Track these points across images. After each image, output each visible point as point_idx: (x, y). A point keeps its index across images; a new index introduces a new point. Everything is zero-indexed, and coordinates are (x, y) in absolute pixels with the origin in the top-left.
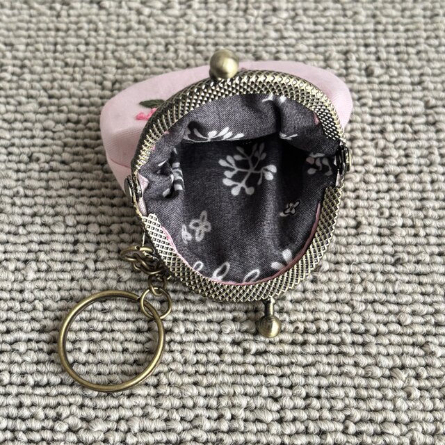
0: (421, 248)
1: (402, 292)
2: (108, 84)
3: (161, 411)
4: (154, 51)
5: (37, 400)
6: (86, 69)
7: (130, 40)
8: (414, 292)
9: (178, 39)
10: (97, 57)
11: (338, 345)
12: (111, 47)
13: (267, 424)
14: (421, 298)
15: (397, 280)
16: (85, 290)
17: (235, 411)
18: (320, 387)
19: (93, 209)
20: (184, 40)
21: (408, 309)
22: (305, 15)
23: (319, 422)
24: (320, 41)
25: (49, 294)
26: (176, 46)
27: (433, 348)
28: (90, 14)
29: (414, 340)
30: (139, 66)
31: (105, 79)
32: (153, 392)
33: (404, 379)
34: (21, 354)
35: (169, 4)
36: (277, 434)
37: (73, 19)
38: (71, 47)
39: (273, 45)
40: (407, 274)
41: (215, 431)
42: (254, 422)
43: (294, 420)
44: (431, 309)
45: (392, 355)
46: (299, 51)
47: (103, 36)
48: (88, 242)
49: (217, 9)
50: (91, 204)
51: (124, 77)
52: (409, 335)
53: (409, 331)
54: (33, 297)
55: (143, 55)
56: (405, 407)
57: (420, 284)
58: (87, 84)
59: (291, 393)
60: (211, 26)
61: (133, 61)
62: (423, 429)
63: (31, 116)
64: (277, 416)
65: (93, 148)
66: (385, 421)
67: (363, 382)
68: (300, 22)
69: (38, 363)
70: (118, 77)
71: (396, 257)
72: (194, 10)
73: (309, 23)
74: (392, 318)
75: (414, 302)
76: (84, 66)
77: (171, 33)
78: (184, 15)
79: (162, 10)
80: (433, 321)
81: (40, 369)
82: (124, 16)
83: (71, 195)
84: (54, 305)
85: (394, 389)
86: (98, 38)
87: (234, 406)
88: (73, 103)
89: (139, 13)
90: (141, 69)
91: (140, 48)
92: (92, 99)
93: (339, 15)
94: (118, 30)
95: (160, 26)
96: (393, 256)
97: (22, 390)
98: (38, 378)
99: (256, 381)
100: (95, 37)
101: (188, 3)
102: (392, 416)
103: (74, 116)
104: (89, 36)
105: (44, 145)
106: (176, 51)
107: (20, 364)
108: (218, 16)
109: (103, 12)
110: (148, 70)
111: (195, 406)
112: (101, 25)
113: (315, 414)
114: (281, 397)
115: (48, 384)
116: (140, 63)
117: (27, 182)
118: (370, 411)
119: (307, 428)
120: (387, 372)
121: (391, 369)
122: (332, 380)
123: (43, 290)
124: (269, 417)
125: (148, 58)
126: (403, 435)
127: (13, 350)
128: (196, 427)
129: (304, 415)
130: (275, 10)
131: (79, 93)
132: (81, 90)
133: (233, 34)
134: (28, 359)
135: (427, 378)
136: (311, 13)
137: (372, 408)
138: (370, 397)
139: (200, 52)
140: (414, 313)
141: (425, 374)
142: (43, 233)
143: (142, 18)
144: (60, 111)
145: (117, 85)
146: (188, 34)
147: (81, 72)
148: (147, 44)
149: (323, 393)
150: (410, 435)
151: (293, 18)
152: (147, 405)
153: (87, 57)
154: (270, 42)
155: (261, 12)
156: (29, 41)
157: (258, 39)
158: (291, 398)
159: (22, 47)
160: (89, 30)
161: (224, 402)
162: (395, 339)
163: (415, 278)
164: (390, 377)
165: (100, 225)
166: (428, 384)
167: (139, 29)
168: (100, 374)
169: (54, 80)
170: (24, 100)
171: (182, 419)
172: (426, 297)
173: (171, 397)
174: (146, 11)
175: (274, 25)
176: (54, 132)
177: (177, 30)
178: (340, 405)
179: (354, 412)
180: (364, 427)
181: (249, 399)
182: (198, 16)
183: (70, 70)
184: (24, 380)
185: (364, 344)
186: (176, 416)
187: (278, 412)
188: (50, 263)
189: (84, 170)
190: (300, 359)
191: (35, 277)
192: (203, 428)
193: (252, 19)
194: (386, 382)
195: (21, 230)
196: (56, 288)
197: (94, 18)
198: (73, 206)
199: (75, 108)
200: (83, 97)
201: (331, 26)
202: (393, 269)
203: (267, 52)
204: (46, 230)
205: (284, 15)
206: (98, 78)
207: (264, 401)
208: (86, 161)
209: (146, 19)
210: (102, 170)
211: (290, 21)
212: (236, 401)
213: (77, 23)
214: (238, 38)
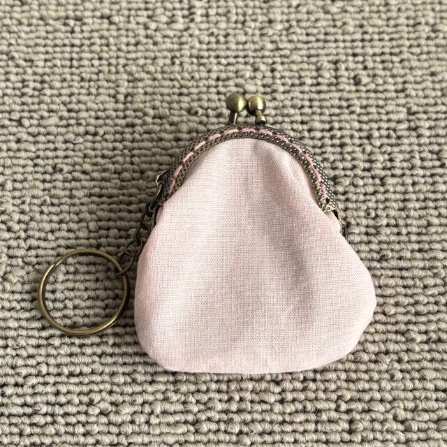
0: (403, 246)
1: (386, 286)
2: (121, 97)
3: (179, 396)
4: (162, 65)
5: (72, 388)
6: (100, 83)
7: (139, 54)
8: (397, 286)
10: (109, 72)
12: (122, 61)
13: (271, 405)
15: (382, 275)
16: (109, 289)
17: (243, 394)
19: (113, 215)
20: (188, 53)
21: (392, 301)
22: (298, 26)
23: (315, 402)
24: (312, 52)
25: (78, 294)
26: (181, 60)
27: (413, 335)
28: (101, 30)
29: (397, 328)
30: (148, 79)
31: (118, 93)
33: (388, 363)
34: (56, 348)
35: (173, 18)
36: (279, 413)
37: (86, 35)
38: (86, 63)
39: (269, 57)
41: (226, 412)
42: (259, 403)
43: (294, 400)
44: (411, 301)
45: (378, 342)
46: (293, 62)
48: (109, 245)
49: (217, 22)
50: (111, 211)
51: (135, 91)
52: (393, 324)
53: (393, 320)
54: (64, 297)
55: (152, 69)
56: (388, 387)
57: (402, 278)
58: (101, 98)
59: (290, 378)
60: (213, 39)
61: (143, 75)
62: (405, 406)
63: (53, 129)
64: (278, 397)
65: (110, 159)
66: (372, 400)
67: (353, 366)
68: (293, 33)
69: (71, 355)
70: (130, 90)
71: (381, 254)
72: (196, 23)
73: (302, 34)
75: (397, 294)
76: (98, 80)
77: (176, 47)
78: (187, 29)
79: (168, 24)
80: (413, 311)
81: (73, 360)
82: (133, 30)
83: (92, 202)
84: (83, 304)
85: (380, 372)
86: (109, 52)
87: (241, 390)
88: (90, 117)
89: (146, 28)
90: (151, 82)
91: (149, 61)
92: (107, 113)
93: (329, 26)
94: (128, 44)
95: (166, 40)
96: (378, 253)
97: (59, 379)
98: (72, 368)
100: (107, 52)
101: (191, 17)
102: (378, 396)
103: (91, 129)
104: (102, 51)
105: (66, 157)
106: (181, 64)
107: (55, 357)
108: (219, 29)
109: (113, 27)
110: (157, 83)
111: (208, 390)
112: (112, 41)
113: (312, 395)
114: (282, 380)
115: (81, 374)
116: (149, 76)
117: (53, 192)
118: (359, 391)
119: (305, 407)
120: (373, 357)
121: (377, 354)
123: (73, 290)
125: (156, 72)
126: (387, 412)
127: (49, 345)
128: (210, 409)
129: (302, 396)
130: (270, 22)
131: (95, 107)
132: (97, 104)
133: (233, 46)
134: (62, 352)
135: (408, 362)
136: (304, 24)
137: (360, 389)
138: (359, 380)
139: (203, 65)
140: (397, 304)
141: (406, 359)
142: (69, 239)
143: (149, 32)
144: (79, 124)
145: (129, 99)
146: (192, 48)
147: (96, 86)
148: (155, 58)
149: (318, 376)
150: (393, 411)
151: (287, 29)
152: (167, 390)
153: (100, 72)
154: (267, 53)
155: (258, 24)
156: (47, 56)
157: (255, 51)
158: (290, 382)
159: (41, 64)
160: (101, 45)
161: (233, 386)
163: (397, 273)
164: (376, 362)
165: (119, 230)
166: (409, 367)
167: (146, 44)
168: (125, 364)
169: (71, 95)
170: (46, 114)
171: (198, 402)
172: (407, 289)
173: (188, 383)
174: (153, 26)
175: (270, 36)
176: (74, 144)
177: (182, 44)
178: (333, 387)
179: (345, 392)
180: (353, 406)
181: (254, 383)
182: (200, 30)
183: (86, 84)
184: (59, 371)
186: (192, 399)
187: (280, 393)
188: (77, 266)
189: (103, 179)
191: (65, 278)
192: (216, 409)
193: (250, 32)
194: (372, 366)
195: (50, 236)
196: (83, 288)
197: (105, 33)
198: (95, 213)
199: (93, 121)
200: (99, 110)
201: (322, 37)
202: (378, 265)
203: (264, 63)
204: (71, 235)
205: (280, 27)
206: (112, 92)
207: (267, 385)
208: (104, 170)
209: (153, 33)
210: (119, 179)
211: (284, 33)
212: (244, 385)
213: (90, 39)
214: (237, 50)
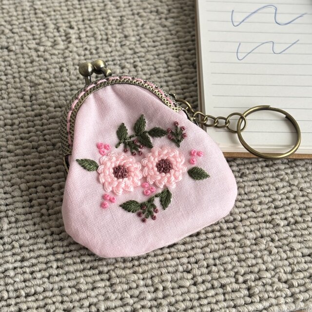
9: (67, 63)
11: (219, 231)
14: (263, 194)
18: (214, 259)
32: (108, 283)
40: (250, 181)
47: (16, 68)
74: (248, 209)
99: (173, 263)
122: (221, 253)
124: (188, 283)
162: (253, 221)
185: (235, 228)
190: (198, 244)
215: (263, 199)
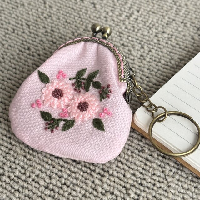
14: (141, 170)
32: (7, 150)
40: (142, 157)
47: (87, 17)
74: (122, 171)
99: (48, 167)
122: (78, 182)
162: (117, 180)
215: (137, 173)
